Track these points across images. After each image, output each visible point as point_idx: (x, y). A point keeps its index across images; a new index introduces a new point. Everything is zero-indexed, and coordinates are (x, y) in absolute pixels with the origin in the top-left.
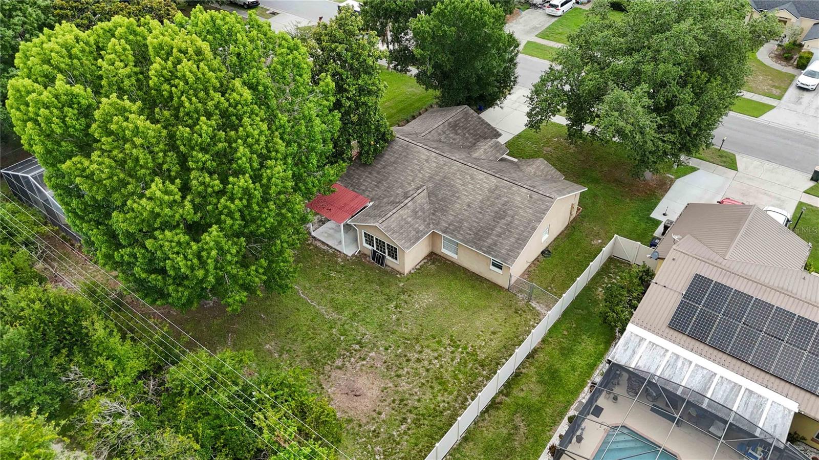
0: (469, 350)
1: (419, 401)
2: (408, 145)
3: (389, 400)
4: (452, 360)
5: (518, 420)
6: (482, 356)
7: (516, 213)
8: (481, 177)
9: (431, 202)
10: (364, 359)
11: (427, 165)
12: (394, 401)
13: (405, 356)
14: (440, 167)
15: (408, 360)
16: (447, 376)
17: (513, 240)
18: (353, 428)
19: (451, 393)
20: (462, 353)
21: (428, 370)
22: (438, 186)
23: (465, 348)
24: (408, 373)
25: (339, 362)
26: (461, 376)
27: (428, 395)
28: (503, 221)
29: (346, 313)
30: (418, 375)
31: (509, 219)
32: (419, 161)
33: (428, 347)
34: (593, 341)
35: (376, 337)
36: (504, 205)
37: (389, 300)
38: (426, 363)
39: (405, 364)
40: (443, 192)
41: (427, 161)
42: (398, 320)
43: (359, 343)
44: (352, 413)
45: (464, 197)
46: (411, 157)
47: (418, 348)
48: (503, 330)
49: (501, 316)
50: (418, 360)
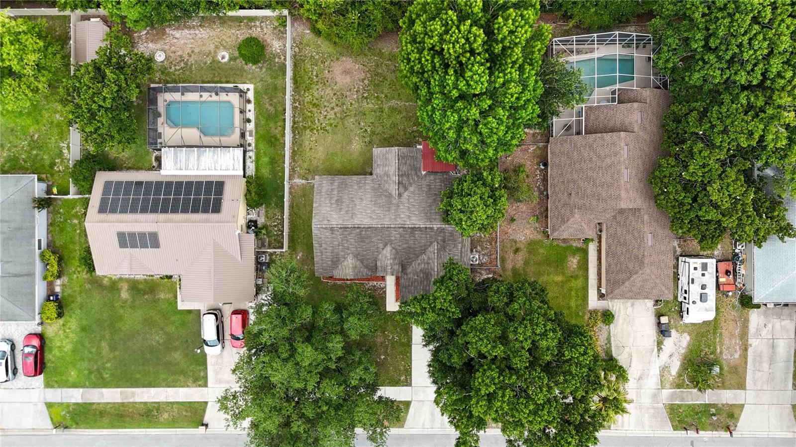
0: (315, 131)
1: (318, 89)
2: (431, 222)
3: (329, 80)
4: (318, 119)
5: (271, 109)
6: (308, 132)
7: (330, 207)
8: (366, 221)
9: (386, 191)
10: (357, 91)
11: (407, 214)
12: (327, 81)
13: (340, 106)
14: (397, 216)
15: (337, 105)
16: (315, 110)
17: (324, 191)
18: (334, 57)
19: (308, 103)
20: (317, 127)
21: (325, 106)
22: (390, 203)
23: (317, 131)
24: (332, 99)
25: (366, 82)
26: (309, 114)
27: (315, 94)
28: (335, 199)
29: (386, 109)
30: (328, 101)
31: (333, 202)
32: (415, 214)
33: (334, 119)
34: (265, 177)
35: (361, 107)
36: (341, 209)
37: (373, 133)
38: (329, 110)
39: (337, 102)
40: (383, 200)
41: (409, 217)
42: (359, 124)
43: (366, 98)
44: (339, 63)
45: (369, 203)
46: (423, 215)
47: (338, 115)
48: (308, 154)
49: (315, 162)
50: (333, 108)
